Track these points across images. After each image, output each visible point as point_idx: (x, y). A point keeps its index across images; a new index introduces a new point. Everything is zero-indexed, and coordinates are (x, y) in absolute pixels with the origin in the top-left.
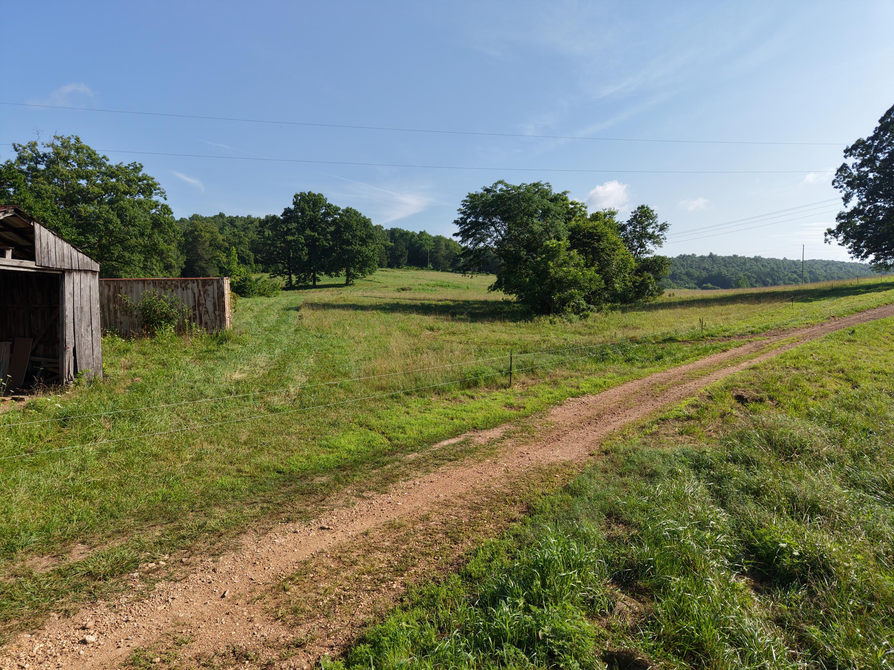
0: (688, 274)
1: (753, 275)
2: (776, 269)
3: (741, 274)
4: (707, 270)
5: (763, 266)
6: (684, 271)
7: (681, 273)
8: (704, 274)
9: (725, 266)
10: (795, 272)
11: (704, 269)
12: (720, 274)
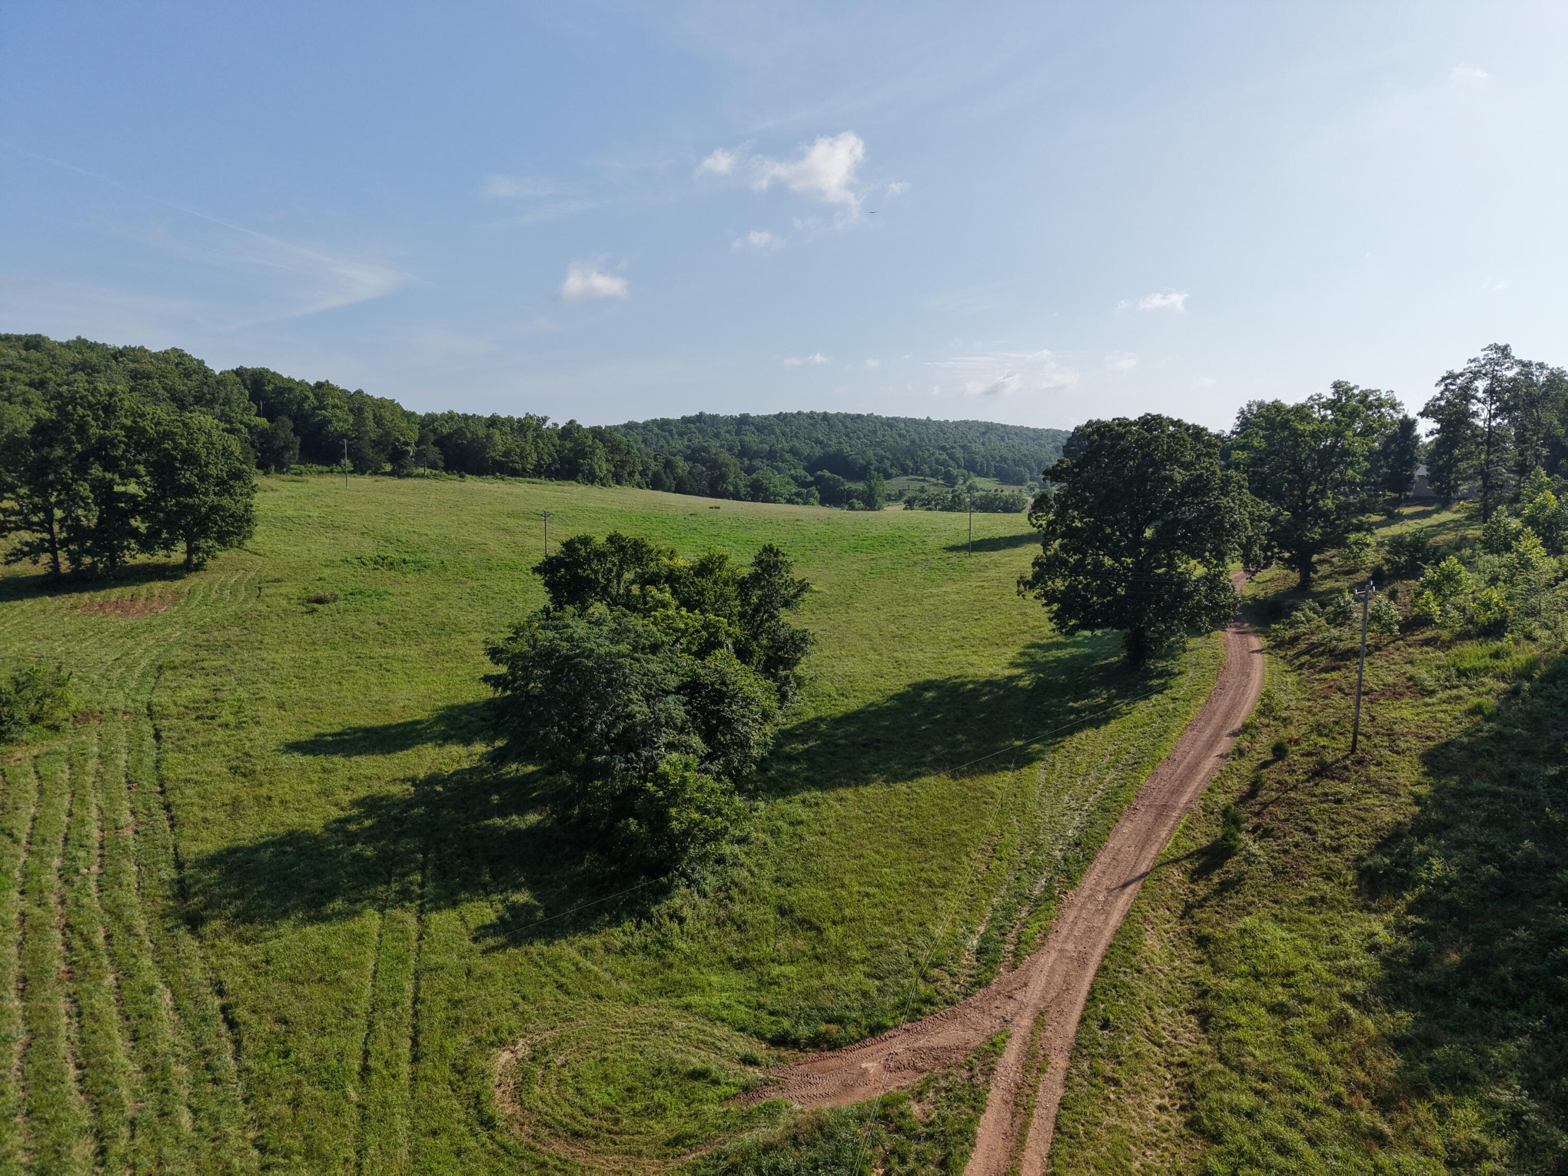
0: (794, 452)
1: (888, 454)
2: (918, 441)
3: (870, 453)
4: (821, 443)
5: (900, 435)
6: (787, 446)
7: (783, 449)
8: (818, 451)
9: (847, 435)
10: (943, 448)
11: (818, 441)
12: (840, 451)
